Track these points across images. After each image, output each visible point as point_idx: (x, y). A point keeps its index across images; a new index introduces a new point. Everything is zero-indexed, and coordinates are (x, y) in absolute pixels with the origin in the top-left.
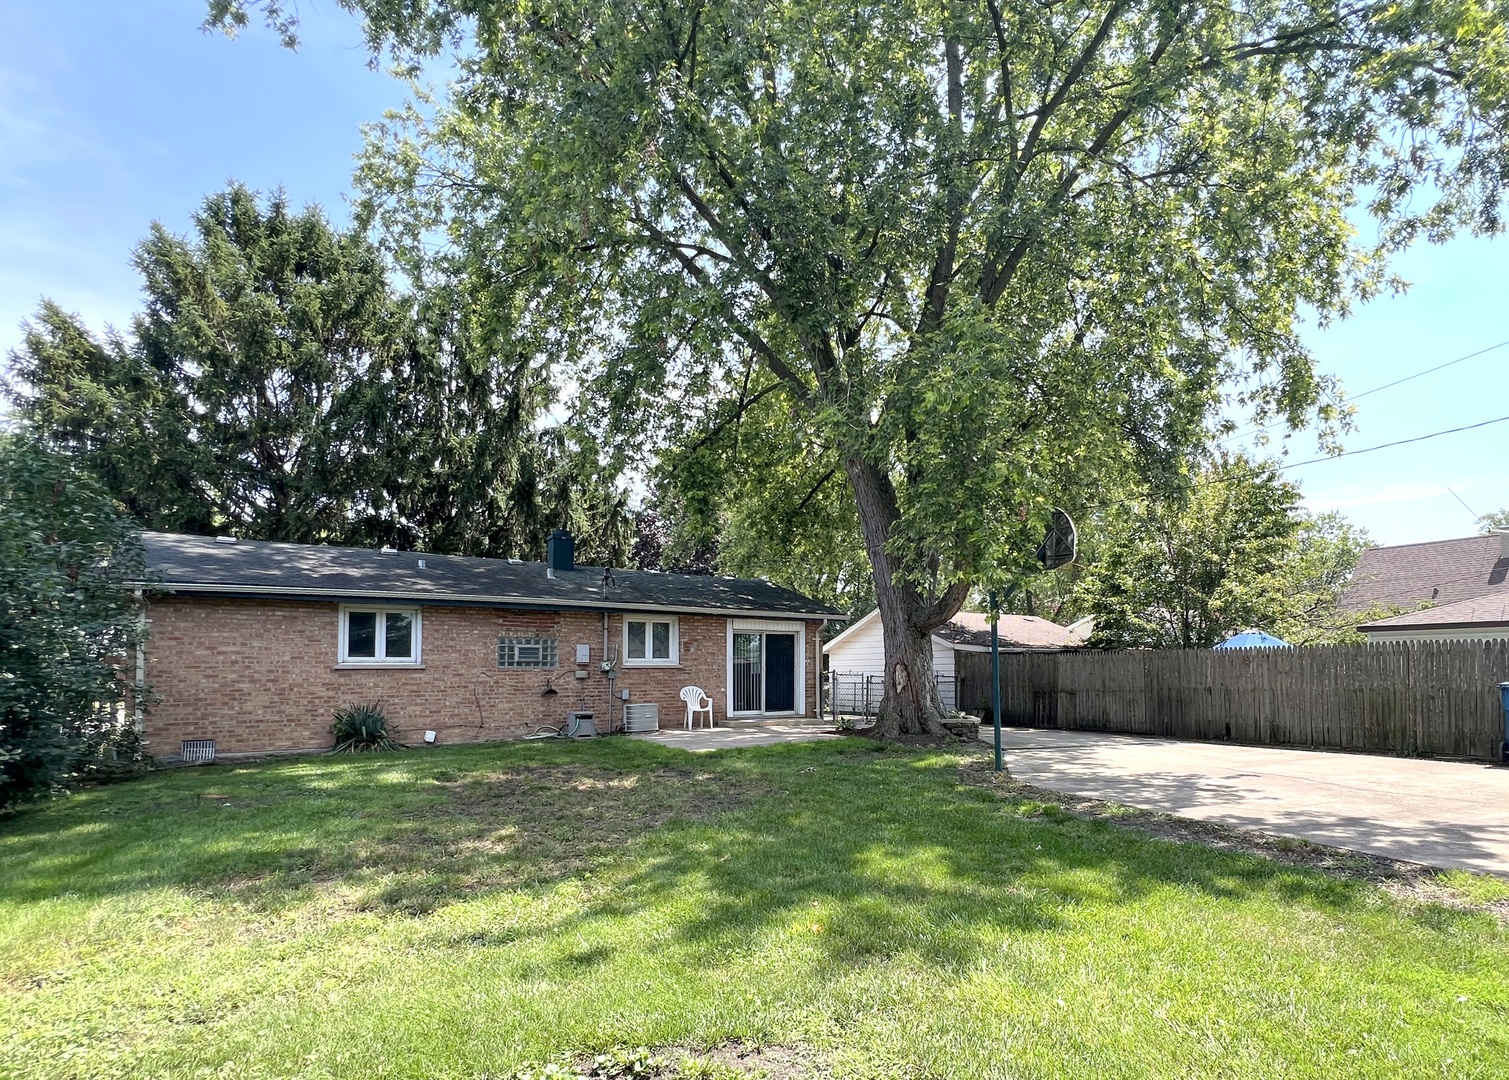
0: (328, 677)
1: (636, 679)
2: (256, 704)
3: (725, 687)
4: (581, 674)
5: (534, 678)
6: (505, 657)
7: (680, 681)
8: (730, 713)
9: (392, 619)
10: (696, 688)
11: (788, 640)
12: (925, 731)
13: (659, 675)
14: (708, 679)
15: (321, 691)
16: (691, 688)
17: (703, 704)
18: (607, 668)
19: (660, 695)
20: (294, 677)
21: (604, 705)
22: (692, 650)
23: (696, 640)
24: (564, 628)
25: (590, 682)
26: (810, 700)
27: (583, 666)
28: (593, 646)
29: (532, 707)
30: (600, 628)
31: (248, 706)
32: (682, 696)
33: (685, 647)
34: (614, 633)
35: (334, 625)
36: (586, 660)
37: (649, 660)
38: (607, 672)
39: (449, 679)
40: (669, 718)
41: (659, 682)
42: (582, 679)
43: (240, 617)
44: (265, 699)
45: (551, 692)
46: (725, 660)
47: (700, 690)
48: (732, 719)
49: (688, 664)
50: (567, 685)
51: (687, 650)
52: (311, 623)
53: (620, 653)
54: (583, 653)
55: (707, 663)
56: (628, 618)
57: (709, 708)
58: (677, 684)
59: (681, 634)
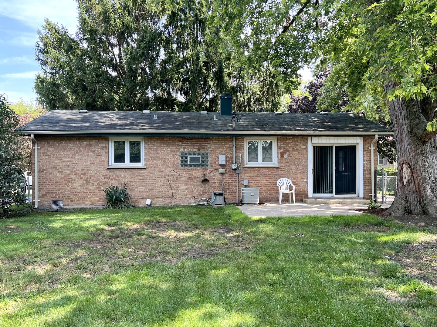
0: (105, 172)
1: (252, 173)
2: (77, 184)
3: (307, 179)
4: (222, 171)
5: (198, 173)
6: (184, 162)
7: (278, 175)
8: (311, 194)
9: (132, 144)
10: (287, 179)
11: (352, 149)
12: (425, 212)
13: (266, 171)
14: (296, 174)
15: (102, 179)
16: (284, 179)
17: (290, 188)
18: (235, 168)
19: (266, 183)
20: (92, 173)
21: (235, 188)
22: (285, 156)
23: (288, 151)
24: (212, 146)
25: (227, 175)
26: (367, 188)
27: (223, 166)
28: (228, 155)
29: (197, 188)
30: (231, 146)
31: (74, 186)
32: (278, 183)
33: (282, 155)
34: (239, 148)
35: (107, 148)
36: (224, 163)
37: (260, 163)
38: (235, 170)
39: (157, 173)
40: (272, 196)
41: (266, 176)
42: (222, 174)
43: (71, 145)
44: (80, 182)
45: (205, 181)
46: (307, 162)
47: (289, 181)
48: (311, 198)
49: (283, 165)
50: (215, 176)
51: (282, 156)
52: (98, 147)
53: (242, 159)
54: (222, 160)
55: (295, 164)
56: (247, 140)
57: (293, 191)
58: (277, 176)
59: (279, 148)
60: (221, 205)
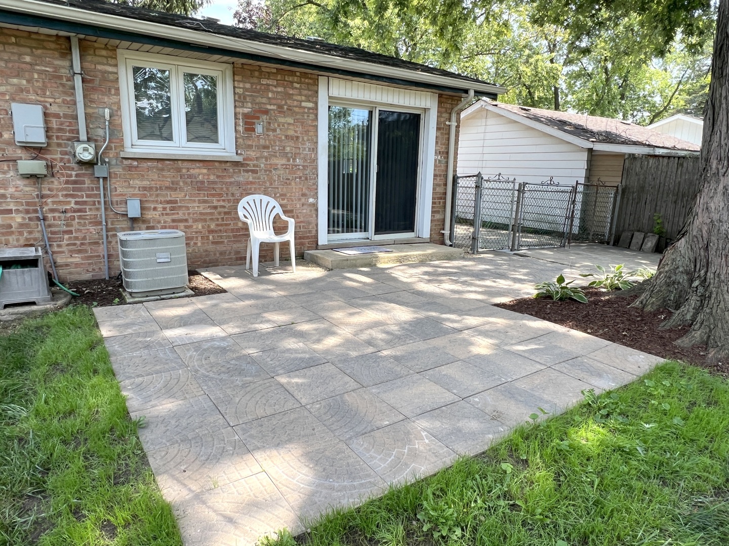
1: (152, 178)
3: (316, 196)
4: (36, 166)
7: (239, 184)
8: (324, 238)
10: (265, 199)
13: (201, 173)
14: (287, 182)
16: (257, 197)
18: (87, 157)
19: (202, 208)
21: (92, 229)
22: (259, 129)
23: (266, 112)
25: (56, 183)
26: (438, 216)
27: (36, 151)
28: (54, 109)
30: (64, 72)
32: (241, 213)
33: (248, 123)
34: (99, 85)
36: (39, 137)
37: (180, 145)
38: (90, 164)
40: (220, 248)
41: (200, 186)
42: (33, 177)
46: (315, 149)
47: (273, 202)
48: (325, 248)
49: (252, 154)
50: (2, 187)
51: (250, 128)
53: (115, 129)
54: (29, 124)
55: (285, 155)
56: (129, 61)
57: (290, 236)
58: (233, 189)
59: (239, 100)
60: (33, 303)
